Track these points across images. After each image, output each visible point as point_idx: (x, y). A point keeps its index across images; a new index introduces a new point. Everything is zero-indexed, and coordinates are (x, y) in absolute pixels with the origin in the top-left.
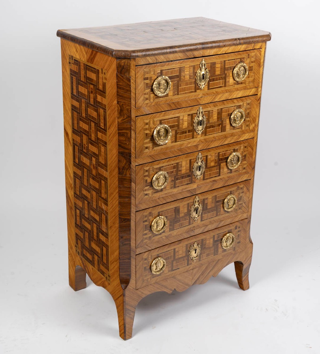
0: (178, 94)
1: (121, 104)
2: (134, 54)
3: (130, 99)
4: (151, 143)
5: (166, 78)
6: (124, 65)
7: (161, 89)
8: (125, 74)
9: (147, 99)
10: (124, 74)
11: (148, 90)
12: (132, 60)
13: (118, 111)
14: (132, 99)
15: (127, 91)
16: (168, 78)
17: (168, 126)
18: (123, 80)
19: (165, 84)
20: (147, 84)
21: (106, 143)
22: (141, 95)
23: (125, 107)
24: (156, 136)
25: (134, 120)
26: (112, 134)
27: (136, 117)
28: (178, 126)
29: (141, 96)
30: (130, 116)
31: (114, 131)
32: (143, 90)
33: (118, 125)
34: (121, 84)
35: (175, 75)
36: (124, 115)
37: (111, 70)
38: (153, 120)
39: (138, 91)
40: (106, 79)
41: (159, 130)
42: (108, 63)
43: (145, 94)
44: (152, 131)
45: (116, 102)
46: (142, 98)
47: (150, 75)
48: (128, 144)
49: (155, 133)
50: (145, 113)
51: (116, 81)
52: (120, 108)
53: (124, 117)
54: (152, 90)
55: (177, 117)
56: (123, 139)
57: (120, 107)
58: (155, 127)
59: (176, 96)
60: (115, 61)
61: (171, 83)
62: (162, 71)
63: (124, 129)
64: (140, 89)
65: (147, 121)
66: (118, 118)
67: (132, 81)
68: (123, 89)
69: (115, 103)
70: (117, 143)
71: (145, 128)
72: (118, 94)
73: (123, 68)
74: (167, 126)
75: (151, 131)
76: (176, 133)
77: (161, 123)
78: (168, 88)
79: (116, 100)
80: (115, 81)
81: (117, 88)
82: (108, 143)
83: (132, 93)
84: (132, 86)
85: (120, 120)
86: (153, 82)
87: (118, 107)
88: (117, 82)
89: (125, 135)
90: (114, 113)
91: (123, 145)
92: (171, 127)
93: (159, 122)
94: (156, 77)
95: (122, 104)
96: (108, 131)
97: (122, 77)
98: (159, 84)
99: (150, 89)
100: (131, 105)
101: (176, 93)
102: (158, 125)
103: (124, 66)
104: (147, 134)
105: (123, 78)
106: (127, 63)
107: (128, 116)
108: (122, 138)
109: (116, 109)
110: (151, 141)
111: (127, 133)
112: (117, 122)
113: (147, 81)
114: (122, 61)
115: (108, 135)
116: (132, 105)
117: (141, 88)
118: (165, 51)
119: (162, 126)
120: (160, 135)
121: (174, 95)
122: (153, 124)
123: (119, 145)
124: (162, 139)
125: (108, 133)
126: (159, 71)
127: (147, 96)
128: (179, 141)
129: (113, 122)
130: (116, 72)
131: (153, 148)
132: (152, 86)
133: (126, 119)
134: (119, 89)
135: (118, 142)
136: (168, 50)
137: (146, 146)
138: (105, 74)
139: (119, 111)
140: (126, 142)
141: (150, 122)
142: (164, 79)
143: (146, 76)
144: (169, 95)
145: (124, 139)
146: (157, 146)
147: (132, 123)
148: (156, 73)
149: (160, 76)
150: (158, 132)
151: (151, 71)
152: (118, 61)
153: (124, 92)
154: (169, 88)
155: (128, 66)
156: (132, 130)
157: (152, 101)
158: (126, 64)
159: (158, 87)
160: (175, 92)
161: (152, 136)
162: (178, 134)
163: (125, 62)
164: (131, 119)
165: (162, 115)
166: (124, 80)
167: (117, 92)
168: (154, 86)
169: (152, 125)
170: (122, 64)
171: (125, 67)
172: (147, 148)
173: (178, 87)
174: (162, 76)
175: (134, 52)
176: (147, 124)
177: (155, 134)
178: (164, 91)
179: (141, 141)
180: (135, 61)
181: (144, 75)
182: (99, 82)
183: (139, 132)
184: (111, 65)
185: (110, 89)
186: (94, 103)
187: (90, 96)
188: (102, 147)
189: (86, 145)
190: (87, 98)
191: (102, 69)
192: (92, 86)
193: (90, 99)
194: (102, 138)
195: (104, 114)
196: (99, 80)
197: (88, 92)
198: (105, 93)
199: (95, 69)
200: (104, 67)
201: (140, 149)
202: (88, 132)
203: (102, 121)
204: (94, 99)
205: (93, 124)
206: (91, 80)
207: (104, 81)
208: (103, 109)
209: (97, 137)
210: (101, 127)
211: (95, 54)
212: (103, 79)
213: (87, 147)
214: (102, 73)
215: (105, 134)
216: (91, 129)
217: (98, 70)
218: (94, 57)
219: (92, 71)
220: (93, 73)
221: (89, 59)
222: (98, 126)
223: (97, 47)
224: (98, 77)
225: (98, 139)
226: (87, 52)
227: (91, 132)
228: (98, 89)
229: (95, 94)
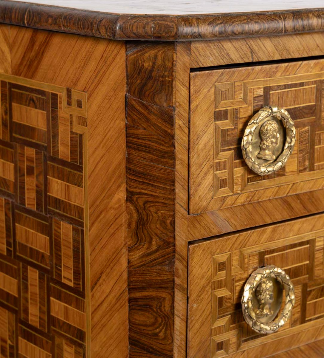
0: (312, 169)
1: (141, 203)
2: (186, 30)
3: (173, 181)
4: (233, 328)
5: (282, 115)
6: (153, 67)
7: (264, 150)
8: (157, 100)
9: (222, 183)
10: (153, 100)
11: (228, 155)
12: (179, 48)
13: (129, 224)
14: (177, 185)
15: (164, 157)
16: (286, 113)
17: (283, 273)
18: (147, 120)
19: (278, 135)
20: (224, 133)
21: (81, 335)
22: (205, 169)
23: (153, 210)
24: (250, 305)
25: (184, 253)
26: (105, 305)
27: (190, 243)
28: (310, 269)
29: (206, 174)
30: (171, 240)
31: (113, 295)
32: (211, 153)
33: (130, 274)
34: (140, 131)
35: (303, 107)
36: (152, 239)
37: (103, 90)
38: (241, 253)
39: (199, 155)
40: (83, 121)
41: (259, 285)
42: (92, 66)
43: (218, 167)
44: (238, 288)
45: (121, 195)
46: (209, 179)
47: (232, 103)
48: (162, 334)
49: (247, 295)
50: (215, 232)
51: (123, 124)
52: (135, 216)
53: (150, 244)
54: (239, 153)
55: (308, 242)
56: (144, 319)
57: (137, 210)
58: (246, 275)
59: (307, 173)
60: (118, 57)
61: (294, 129)
62: (267, 90)
63: (150, 285)
64: (202, 150)
65: (222, 258)
66: (130, 250)
67: (178, 122)
68: (148, 149)
69: (119, 200)
70: (125, 334)
71: (216, 279)
72: (131, 166)
73: (150, 77)
74: (280, 271)
75: (232, 290)
76: (305, 295)
77: (262, 264)
78: (287, 145)
79: (123, 188)
80: (121, 123)
81: (128, 147)
82: (89, 336)
83: (177, 162)
84: (180, 137)
85: (136, 255)
86: (240, 126)
87: (130, 213)
88: (127, 127)
89: (150, 307)
90: (113, 234)
91: (144, 340)
92: (293, 273)
93: (255, 261)
94: (250, 111)
95: (146, 203)
96: (88, 293)
97: (146, 107)
98: (261, 134)
99: (232, 151)
100: (174, 204)
101: (307, 163)
102: (255, 269)
103: (151, 71)
104: (221, 300)
105: (150, 112)
106: (164, 60)
107: (165, 242)
108: (141, 318)
109: (124, 219)
110: (234, 322)
111: (160, 300)
112: (125, 264)
113: (226, 124)
114: (147, 55)
115: (89, 309)
116: (177, 205)
117: (205, 146)
118: (280, 24)
119: (268, 271)
120: (259, 301)
121: (300, 171)
122: (241, 267)
123: (133, 342)
124: (267, 315)
125: (90, 302)
126: (261, 92)
127: (222, 174)
128: (310, 320)
130: (123, 93)
131: (239, 346)
132: (240, 140)
133: (157, 251)
134: (133, 152)
135: (130, 330)
136: (289, 24)
137: (219, 338)
138: (79, 104)
139: (134, 224)
140: (158, 330)
141: (230, 259)
142: (274, 118)
143: (224, 105)
144: (287, 169)
145: (151, 320)
146: (252, 338)
147: (178, 265)
148: (250, 98)
149: (262, 107)
150: (257, 292)
151: (237, 89)
152: (129, 53)
153: (151, 160)
154: (290, 148)
155: (165, 68)
156: (176, 290)
157: (237, 188)
158: (159, 61)
159: (256, 143)
160: (304, 160)
161: (238, 305)
162: (309, 298)
163: (156, 57)
164: (174, 251)
165: (265, 236)
166: (152, 118)
167: (128, 160)
168: (245, 138)
169: (236, 272)
170: (146, 65)
171: (154, 74)
172: (220, 346)
173: (312, 147)
174: (270, 108)
175: (187, 20)
176: (221, 266)
177: (246, 300)
178: (274, 157)
179: (202, 324)
180: (190, 55)
181: (216, 102)
182: (55, 135)
183: (199, 296)
184: (104, 73)
185: (100, 152)
186: (39, 205)
187: (23, 183)
188: (65, 347)
189: (9, 342)
190: (15, 191)
191: (69, 91)
192: (30, 152)
193: (23, 193)
194: (67, 317)
195: (74, 240)
196: (55, 126)
197: (18, 171)
198: (80, 168)
199: (42, 93)
200: (75, 84)
201: (199, 350)
202: (16, 300)
203: (67, 261)
204: (38, 193)
205: (33, 275)
206: (30, 131)
207: (78, 129)
208: (71, 221)
209: (49, 316)
210: (64, 281)
211: (41, 46)
212: (71, 123)
213: (11, 347)
214: (69, 103)
215: (80, 305)
216: (26, 288)
217: (55, 97)
218: (40, 55)
219: (32, 103)
220: (36, 108)
221: (21, 63)
222: (50, 280)
223: (51, 16)
224: (55, 118)
225: (52, 321)
226: (14, 42)
227: (26, 300)
228: (54, 159)
229: (42, 178)
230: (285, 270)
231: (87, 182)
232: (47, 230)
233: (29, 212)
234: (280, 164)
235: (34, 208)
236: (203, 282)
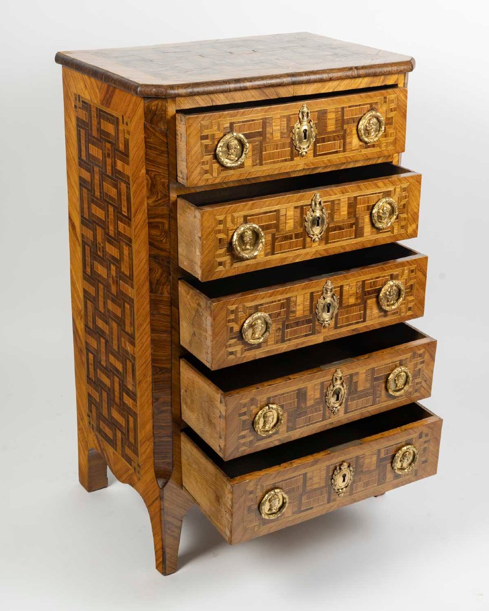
0: (261, 164)
1: (153, 175)
2: (172, 92)
4: (228, 255)
5: (240, 137)
6: (156, 109)
7: (231, 155)
8: (159, 125)
9: (206, 172)
10: (157, 125)
11: (209, 157)
12: (169, 100)
13: (148, 185)
15: (163, 153)
16: (242, 136)
18: (155, 135)
19: (239, 147)
20: (206, 146)
21: (130, 240)
22: (196, 165)
23: (158, 179)
24: (237, 243)
26: (139, 227)
28: (277, 226)
29: (196, 167)
30: (168, 194)
31: (142, 220)
32: (199, 157)
33: (148, 210)
34: (151, 140)
35: (255, 132)
36: (158, 194)
37: (136, 118)
38: (232, 216)
39: (191, 158)
40: (128, 133)
41: (244, 233)
42: (131, 106)
43: (203, 163)
44: (231, 234)
45: (144, 171)
46: (198, 170)
47: (211, 131)
48: (164, 241)
49: (235, 237)
51: (143, 136)
52: (150, 181)
53: (158, 196)
54: (216, 157)
55: (275, 211)
56: (155, 233)
57: (151, 179)
58: (235, 228)
59: (258, 166)
60: (141, 104)
61: (248, 144)
62: (232, 124)
63: (158, 216)
64: (194, 155)
65: (221, 218)
66: (148, 198)
68: (156, 149)
69: (143, 173)
70: (147, 240)
71: (217, 228)
72: (148, 157)
73: (155, 114)
74: (254, 225)
75: (227, 235)
77: (246, 221)
79: (144, 167)
81: (146, 148)
82: (133, 241)
85: (150, 201)
86: (216, 143)
87: (147, 179)
88: (145, 138)
89: (159, 227)
90: (141, 190)
91: (156, 243)
92: (264, 228)
93: (242, 220)
94: (221, 135)
95: (155, 175)
96: (133, 219)
97: (154, 128)
98: (228, 147)
99: (212, 155)
102: (242, 224)
103: (156, 111)
104: (220, 240)
105: (156, 131)
106: (162, 106)
107: (164, 195)
108: (154, 232)
109: (145, 182)
110: (228, 252)
111: (163, 224)
112: (146, 205)
113: (206, 142)
114: (153, 103)
115: (133, 227)
116: (170, 177)
117: (195, 153)
118: (227, 86)
120: (243, 241)
121: (254, 166)
122: (232, 223)
123: (151, 244)
124: (248, 249)
125: (133, 224)
126: (228, 125)
127: (207, 167)
128: (278, 254)
129: (141, 203)
130: (143, 121)
131: (232, 265)
132: (216, 149)
133: (161, 199)
134: (148, 150)
135: (149, 238)
136: (232, 86)
137: (219, 260)
138: (127, 125)
139: (149, 186)
140: (162, 239)
141: (226, 218)
142: (236, 138)
143: (205, 133)
145: (159, 234)
146: (240, 261)
148: (222, 128)
149: (229, 133)
150: (242, 237)
151: (213, 124)
152: (146, 102)
153: (157, 154)
154: (246, 154)
155: (162, 110)
157: (215, 175)
158: (159, 107)
159: (225, 151)
161: (231, 243)
163: (158, 104)
164: (169, 200)
165: (247, 207)
166: (157, 134)
167: (146, 154)
168: (218, 149)
169: (229, 225)
170: (153, 108)
171: (157, 112)
172: (220, 264)
174: (232, 133)
175: (172, 87)
176: (220, 222)
177: (234, 240)
178: (237, 159)
179: (209, 252)
180: (175, 103)
181: (201, 131)
182: (118, 139)
183: (207, 237)
184: (136, 110)
185: (135, 149)
186: (112, 173)
187: (106, 161)
188: (124, 246)
189: (102, 244)
190: (103, 165)
191: (123, 116)
192: (108, 145)
193: (106, 167)
194: (125, 232)
195: (127, 192)
196: (118, 134)
197: (104, 154)
198: (128, 156)
199: (113, 116)
200: (125, 113)
201: (208, 265)
202: (104, 222)
203: (124, 203)
204: (112, 167)
205: (111, 209)
206: (107, 134)
207: (127, 136)
208: (125, 182)
209: (118, 230)
210: (123, 213)
211: (111, 92)
212: (124, 133)
213: (103, 247)
214: (123, 123)
215: (129, 225)
216: (108, 216)
217: (117, 118)
218: (111, 97)
219: (108, 120)
220: (110, 123)
221: (103, 100)
222: (118, 212)
223: (113, 79)
224: (118, 129)
225: (119, 233)
226: (101, 88)
227: (108, 222)
228: (118, 150)
229: (113, 159)
230: (259, 226)
231: (131, 163)
232: (116, 186)
233: (108, 176)
234: (239, 163)
235: (110, 175)
236: (210, 229)
